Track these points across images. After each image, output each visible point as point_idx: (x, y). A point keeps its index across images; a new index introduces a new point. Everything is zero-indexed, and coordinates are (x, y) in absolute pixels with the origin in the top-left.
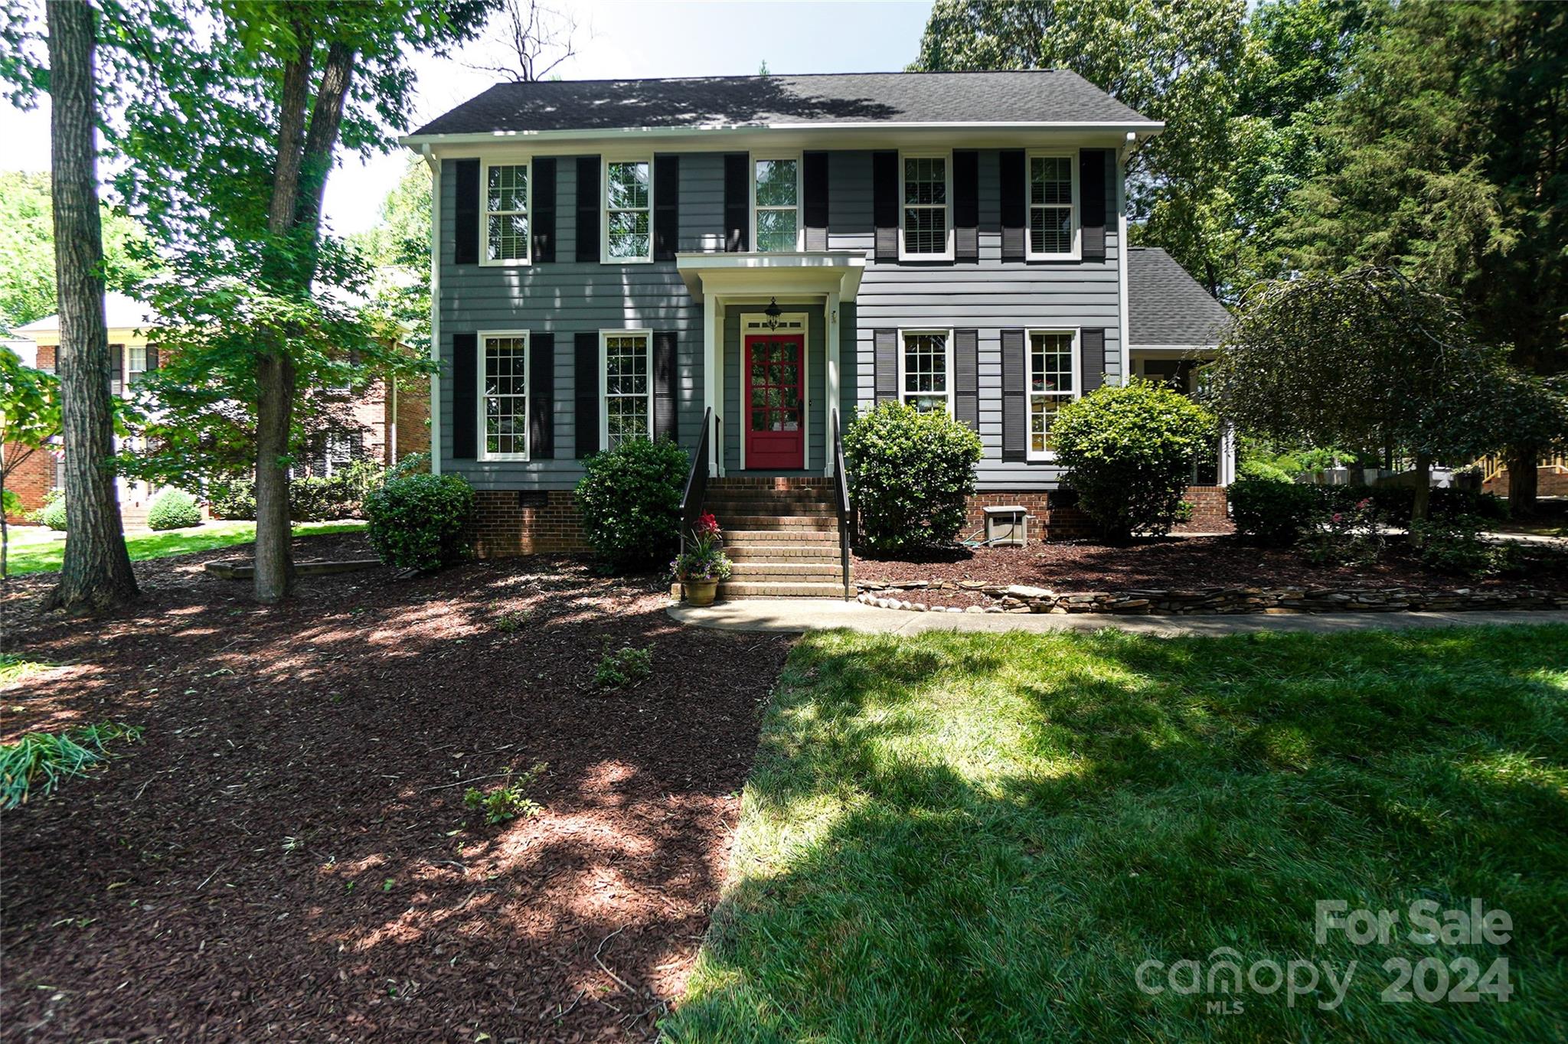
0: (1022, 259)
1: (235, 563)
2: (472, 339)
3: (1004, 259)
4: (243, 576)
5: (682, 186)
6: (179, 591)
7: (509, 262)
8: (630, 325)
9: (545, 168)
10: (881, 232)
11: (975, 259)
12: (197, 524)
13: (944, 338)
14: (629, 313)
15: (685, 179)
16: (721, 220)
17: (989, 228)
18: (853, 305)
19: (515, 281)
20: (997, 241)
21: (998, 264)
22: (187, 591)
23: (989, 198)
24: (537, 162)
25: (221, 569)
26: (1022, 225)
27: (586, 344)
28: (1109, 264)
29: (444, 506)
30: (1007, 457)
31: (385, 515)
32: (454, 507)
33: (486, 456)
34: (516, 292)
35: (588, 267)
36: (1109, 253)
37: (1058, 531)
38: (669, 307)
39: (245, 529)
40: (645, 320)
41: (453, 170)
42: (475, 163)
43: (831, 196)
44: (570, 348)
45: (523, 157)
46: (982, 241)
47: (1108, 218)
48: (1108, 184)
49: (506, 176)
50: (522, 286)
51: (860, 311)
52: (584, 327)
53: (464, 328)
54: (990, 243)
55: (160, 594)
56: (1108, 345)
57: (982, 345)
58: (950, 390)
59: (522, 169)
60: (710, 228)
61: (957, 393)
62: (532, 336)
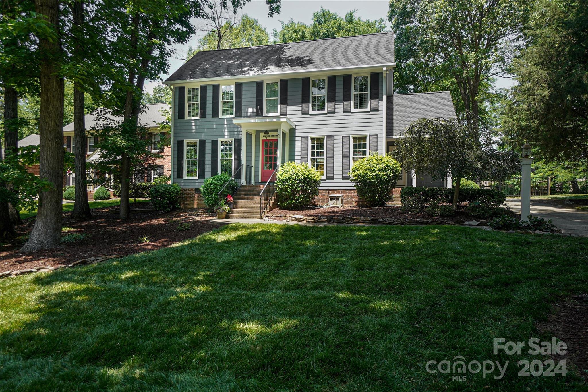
0: (350, 112)
1: (116, 209)
2: (183, 142)
3: (344, 112)
4: (117, 212)
5: (243, 93)
6: (101, 216)
7: (193, 118)
8: (226, 137)
9: (204, 88)
10: (304, 105)
11: (334, 113)
12: (109, 199)
13: (323, 139)
14: (226, 133)
15: (244, 90)
16: (255, 103)
17: (339, 102)
18: (295, 129)
19: (193, 124)
20: (342, 106)
21: (342, 114)
22: (103, 216)
23: (339, 91)
24: (201, 87)
25: (113, 211)
26: (350, 100)
27: (215, 143)
28: (380, 112)
29: (170, 193)
30: (344, 178)
31: (154, 195)
32: (173, 193)
33: (186, 177)
34: (194, 127)
35: (215, 119)
36: (380, 108)
37: (361, 203)
38: (237, 131)
39: (118, 199)
40: (230, 136)
41: (178, 90)
42: (184, 88)
43: (289, 94)
44: (210, 144)
45: (197, 86)
46: (337, 106)
47: (380, 96)
48: (380, 84)
49: (192, 91)
50: (195, 125)
51: (297, 131)
52: (215, 138)
53: (180, 139)
54: (339, 107)
55: (96, 216)
56: (379, 140)
57: (336, 141)
58: (325, 157)
59: (197, 89)
60: (250, 106)
61: (327, 157)
62: (199, 141)
